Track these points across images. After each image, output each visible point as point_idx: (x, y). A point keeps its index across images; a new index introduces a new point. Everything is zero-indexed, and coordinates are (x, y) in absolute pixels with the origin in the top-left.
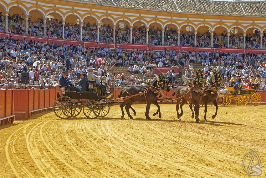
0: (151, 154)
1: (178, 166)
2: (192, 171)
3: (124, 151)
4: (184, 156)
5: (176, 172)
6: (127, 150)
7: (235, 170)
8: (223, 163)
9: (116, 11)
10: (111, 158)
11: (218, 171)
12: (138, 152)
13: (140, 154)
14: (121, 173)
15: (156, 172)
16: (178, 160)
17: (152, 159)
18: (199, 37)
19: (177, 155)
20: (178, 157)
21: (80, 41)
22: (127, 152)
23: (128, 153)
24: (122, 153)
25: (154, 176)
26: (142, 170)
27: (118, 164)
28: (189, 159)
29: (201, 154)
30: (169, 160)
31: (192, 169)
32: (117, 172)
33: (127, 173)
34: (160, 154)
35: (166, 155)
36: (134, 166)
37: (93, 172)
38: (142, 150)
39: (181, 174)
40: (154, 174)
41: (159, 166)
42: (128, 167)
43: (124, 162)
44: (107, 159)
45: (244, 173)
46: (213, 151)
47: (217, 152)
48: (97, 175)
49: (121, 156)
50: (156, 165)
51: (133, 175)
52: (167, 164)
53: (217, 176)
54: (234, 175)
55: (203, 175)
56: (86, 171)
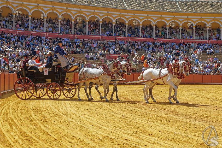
0: (103, 127)
1: (125, 136)
2: (137, 140)
3: (81, 124)
4: (130, 128)
5: (124, 141)
6: (84, 124)
7: (173, 139)
8: (163, 133)
9: (74, 8)
10: (70, 130)
11: (159, 140)
12: (93, 125)
13: (94, 127)
14: (78, 143)
15: (108, 141)
16: (125, 132)
17: (105, 131)
18: (143, 29)
19: (125, 127)
20: (125, 129)
21: (44, 33)
22: (83, 125)
23: (85, 126)
24: (79, 126)
25: (106, 145)
26: (96, 140)
27: (76, 136)
28: (135, 130)
29: (144, 126)
30: (118, 131)
31: (137, 139)
32: (75, 142)
33: (83, 143)
34: (111, 126)
35: (116, 127)
36: (89, 137)
37: (55, 143)
38: (96, 124)
39: (128, 143)
40: (106, 143)
41: (110, 137)
42: (84, 138)
43: (81, 134)
44: (67, 132)
45: (180, 141)
46: (155, 124)
47: (158, 124)
48: (58, 145)
49: (78, 129)
50: (108, 136)
51: (88, 145)
52: (116, 135)
53: (157, 144)
54: (171, 143)
55: (146, 144)
56: (49, 142)
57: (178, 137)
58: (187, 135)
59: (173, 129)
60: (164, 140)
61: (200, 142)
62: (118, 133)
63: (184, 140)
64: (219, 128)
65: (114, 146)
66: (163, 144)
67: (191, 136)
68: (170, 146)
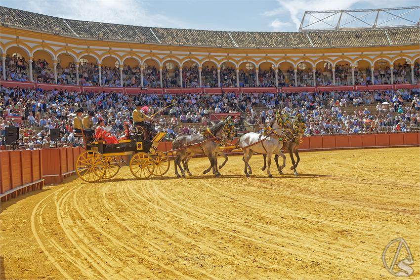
0: (203, 215)
1: (233, 226)
3: (172, 213)
4: (241, 215)
5: (231, 233)
6: (176, 212)
7: (299, 227)
8: (286, 220)
10: (156, 222)
11: (280, 229)
12: (188, 213)
13: (191, 216)
14: (167, 239)
15: (208, 234)
16: (234, 220)
17: (204, 221)
19: (233, 214)
20: (234, 217)
22: (175, 214)
23: (177, 215)
24: (169, 216)
25: (205, 239)
26: (191, 234)
27: (164, 229)
28: (247, 218)
29: (261, 211)
30: (224, 220)
31: (249, 229)
32: (162, 238)
33: (173, 238)
34: (214, 214)
35: (221, 215)
36: (182, 230)
37: (134, 240)
38: (194, 211)
39: (237, 235)
41: (212, 228)
42: (175, 231)
43: (171, 226)
44: (151, 224)
45: (309, 230)
46: (276, 207)
47: (280, 208)
48: (138, 243)
49: (168, 219)
50: (208, 228)
51: (179, 241)
52: (221, 226)
53: (277, 235)
54: (298, 232)
55: (262, 235)
56: (126, 239)
57: (308, 224)
58: (320, 221)
59: (302, 214)
60: (287, 228)
61: (338, 230)
62: (223, 222)
63: (315, 227)
64: (366, 209)
65: (216, 240)
66: (285, 234)
67: (326, 222)
68: (296, 237)
